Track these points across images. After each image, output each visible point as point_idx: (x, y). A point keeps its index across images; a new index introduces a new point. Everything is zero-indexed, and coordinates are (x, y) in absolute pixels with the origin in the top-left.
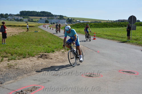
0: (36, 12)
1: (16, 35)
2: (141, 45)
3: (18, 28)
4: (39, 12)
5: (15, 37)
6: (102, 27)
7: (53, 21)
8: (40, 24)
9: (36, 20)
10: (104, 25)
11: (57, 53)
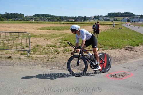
0: (120, 13)
1: (105, 31)
3: (106, 26)
4: (122, 13)
5: (105, 32)
7: (134, 20)
8: (123, 22)
9: (120, 19)
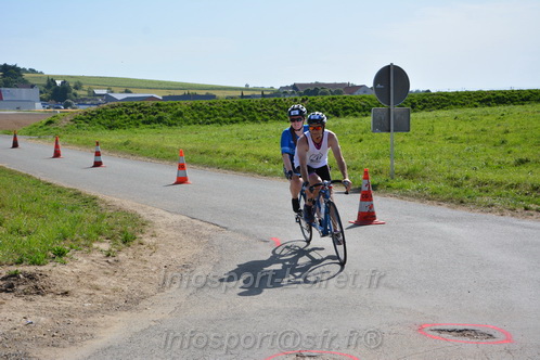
2: (444, 201)
6: (232, 122)
10: (241, 110)
11: (80, 263)
